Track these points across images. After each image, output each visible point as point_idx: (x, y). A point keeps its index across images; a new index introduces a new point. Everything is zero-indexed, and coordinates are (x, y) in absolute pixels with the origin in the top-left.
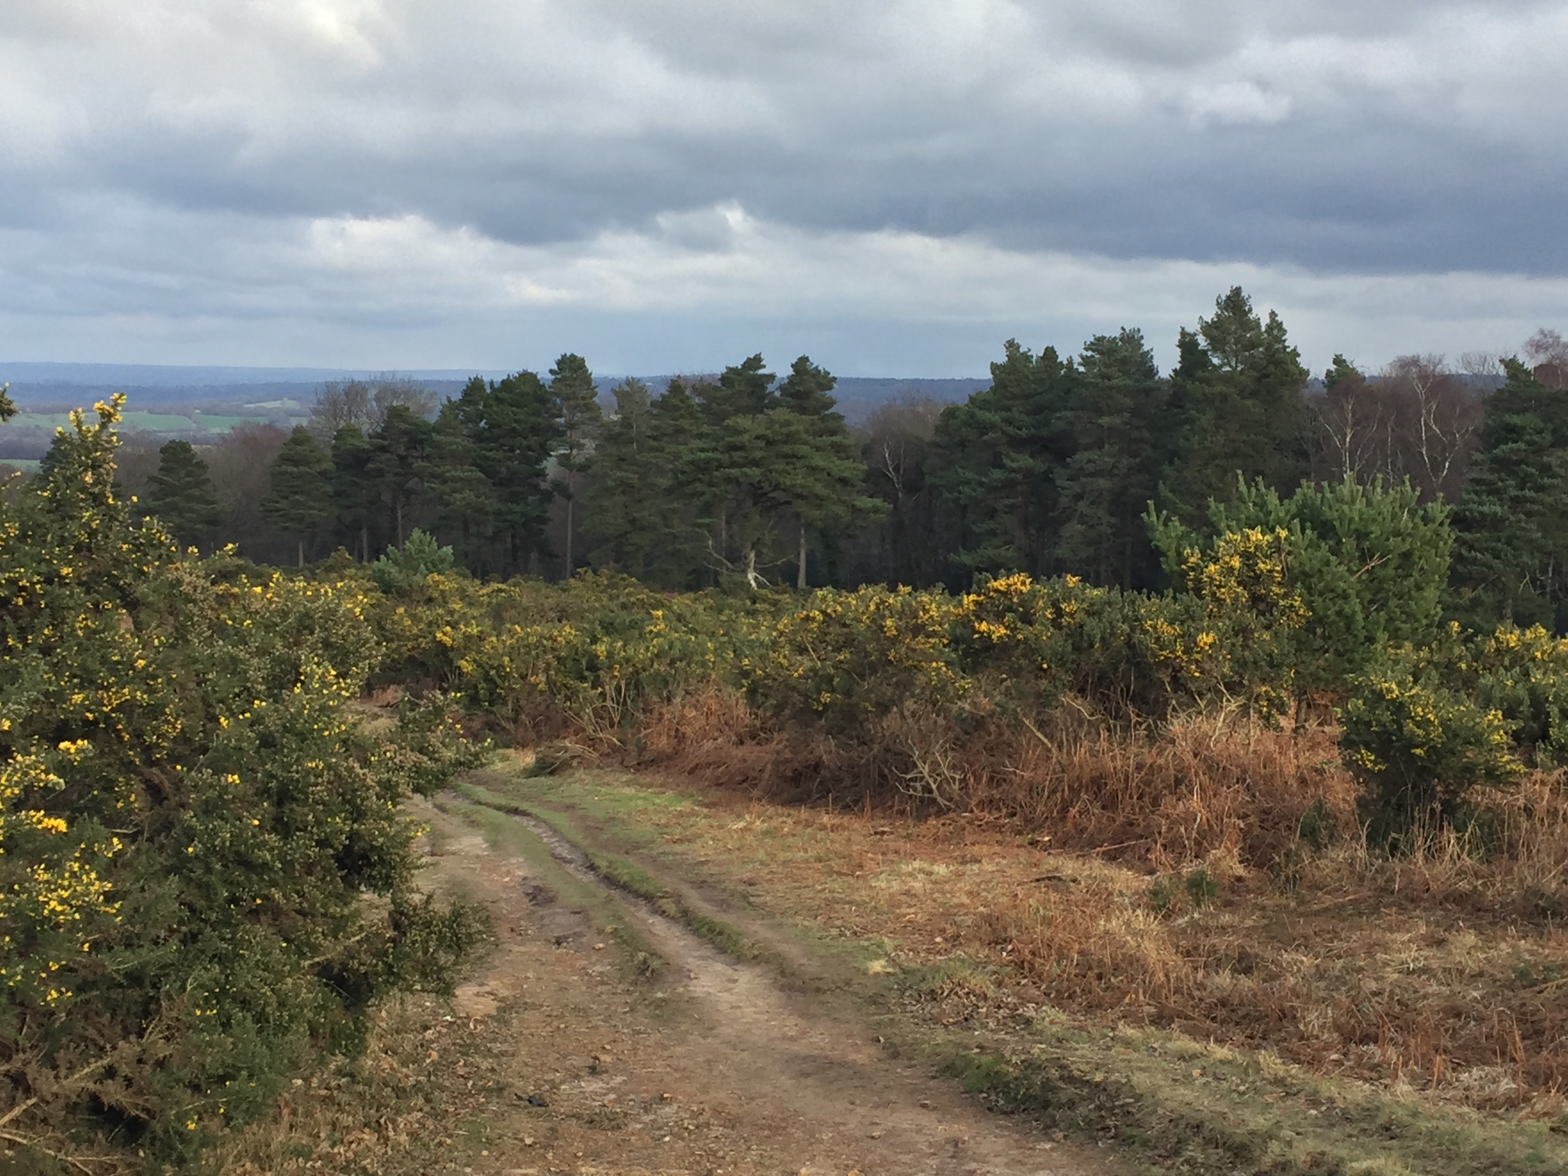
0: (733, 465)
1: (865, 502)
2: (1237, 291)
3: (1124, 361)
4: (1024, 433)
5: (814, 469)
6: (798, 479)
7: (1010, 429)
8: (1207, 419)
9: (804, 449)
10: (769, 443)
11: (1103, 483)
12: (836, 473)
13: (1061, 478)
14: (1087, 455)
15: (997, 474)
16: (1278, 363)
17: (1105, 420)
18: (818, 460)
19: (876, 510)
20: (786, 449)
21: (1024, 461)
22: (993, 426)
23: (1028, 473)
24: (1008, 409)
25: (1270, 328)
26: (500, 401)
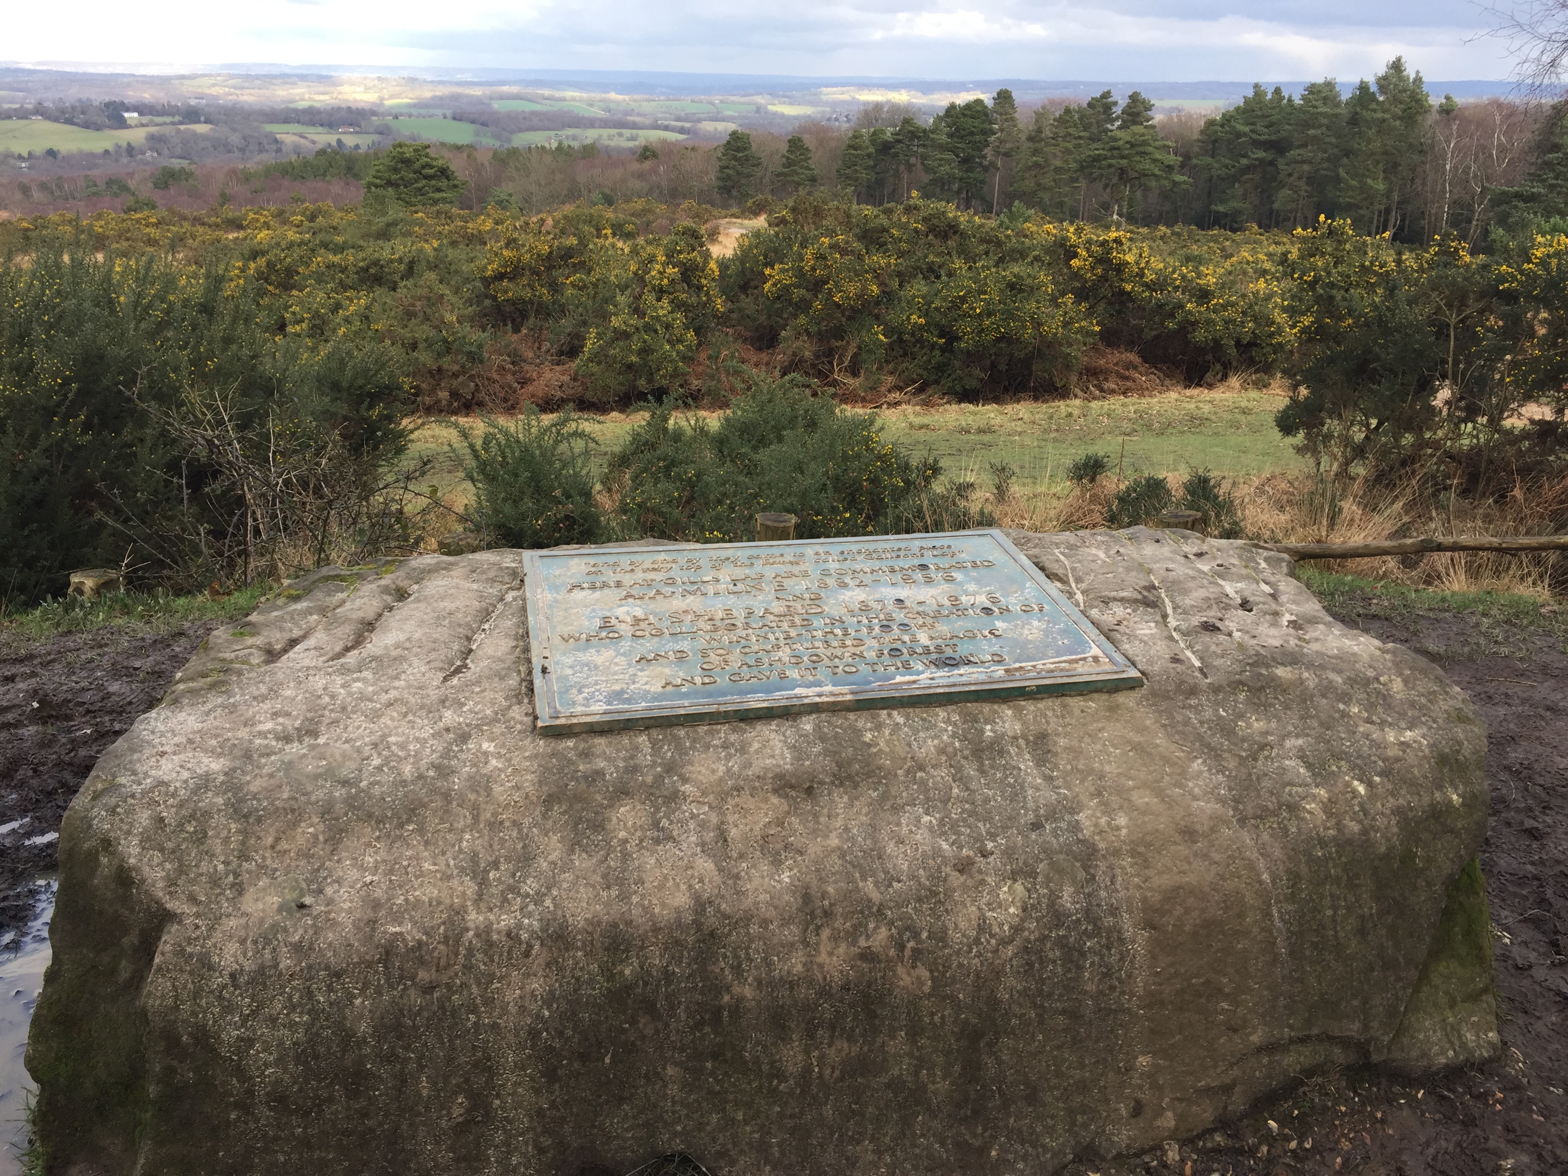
0: (1113, 157)
1: (1179, 178)
2: (1399, 59)
3: (1325, 98)
4: (1262, 138)
5: (1155, 161)
6: (1147, 165)
7: (1255, 136)
8: (1371, 133)
9: (1150, 149)
10: (1133, 146)
11: (1306, 167)
12: (1166, 163)
13: (1281, 163)
14: (1298, 151)
15: (1244, 161)
16: (1418, 101)
17: (1311, 132)
18: (1158, 156)
19: (1185, 182)
20: (1141, 149)
21: (1261, 154)
22: (1245, 134)
23: (1262, 161)
24: (1254, 124)
25: (1415, 80)
26: (964, 115)
